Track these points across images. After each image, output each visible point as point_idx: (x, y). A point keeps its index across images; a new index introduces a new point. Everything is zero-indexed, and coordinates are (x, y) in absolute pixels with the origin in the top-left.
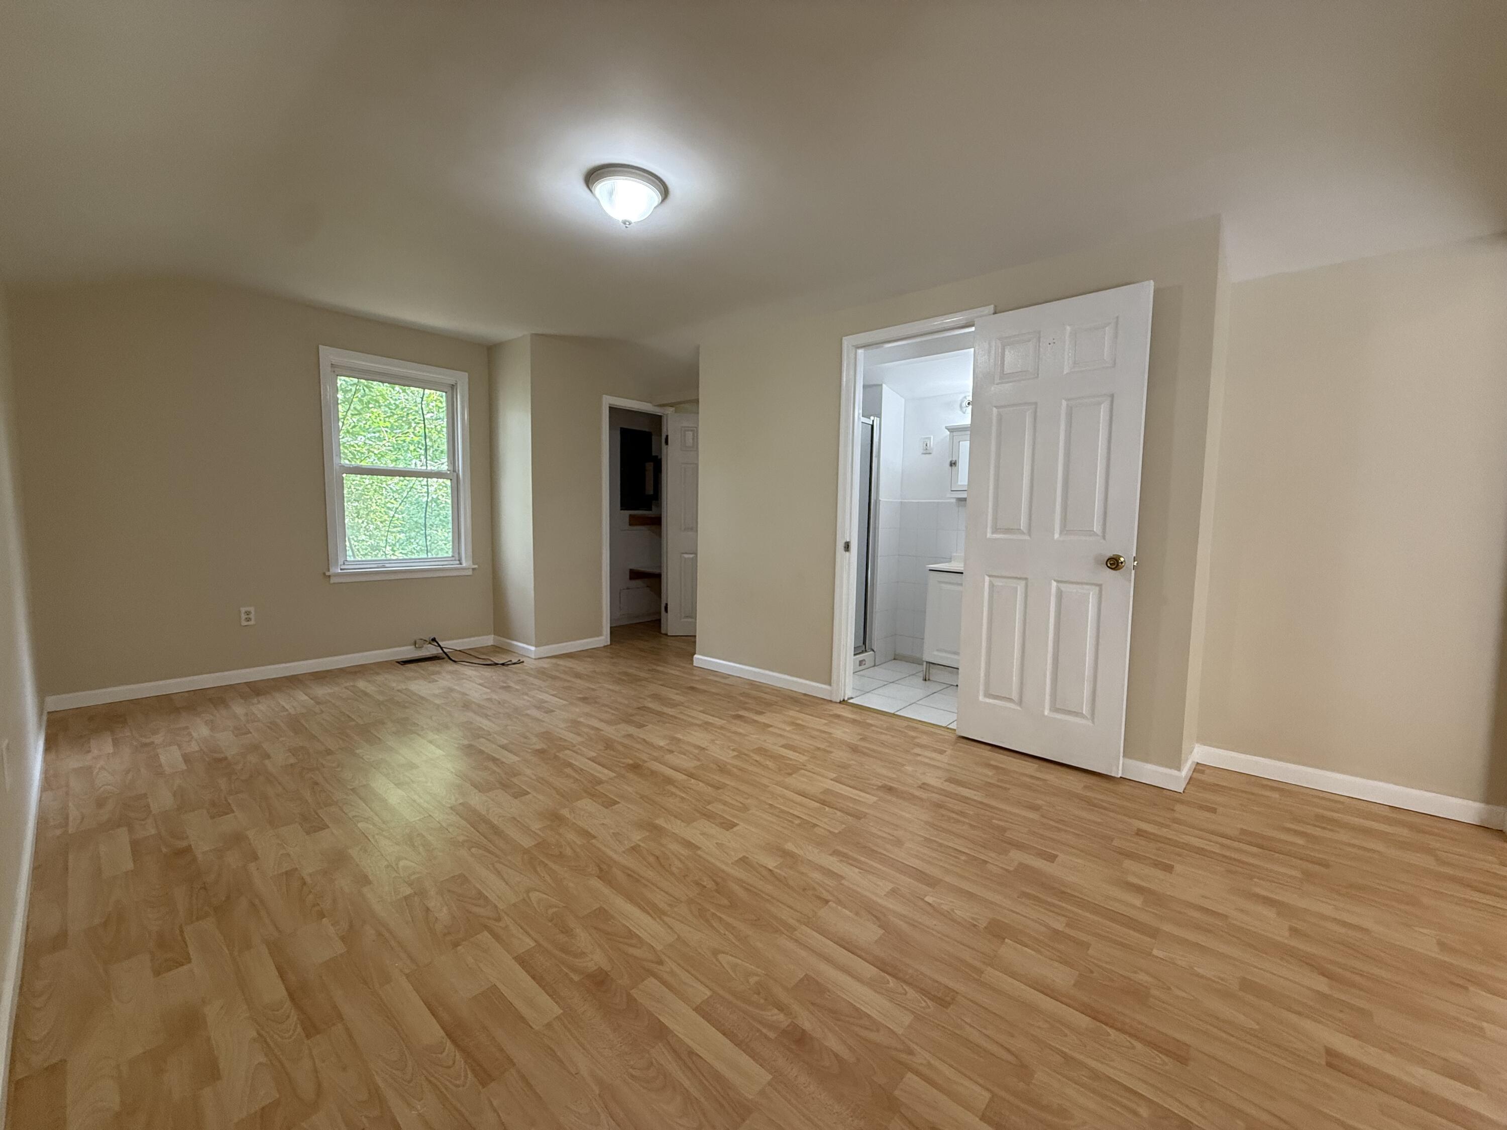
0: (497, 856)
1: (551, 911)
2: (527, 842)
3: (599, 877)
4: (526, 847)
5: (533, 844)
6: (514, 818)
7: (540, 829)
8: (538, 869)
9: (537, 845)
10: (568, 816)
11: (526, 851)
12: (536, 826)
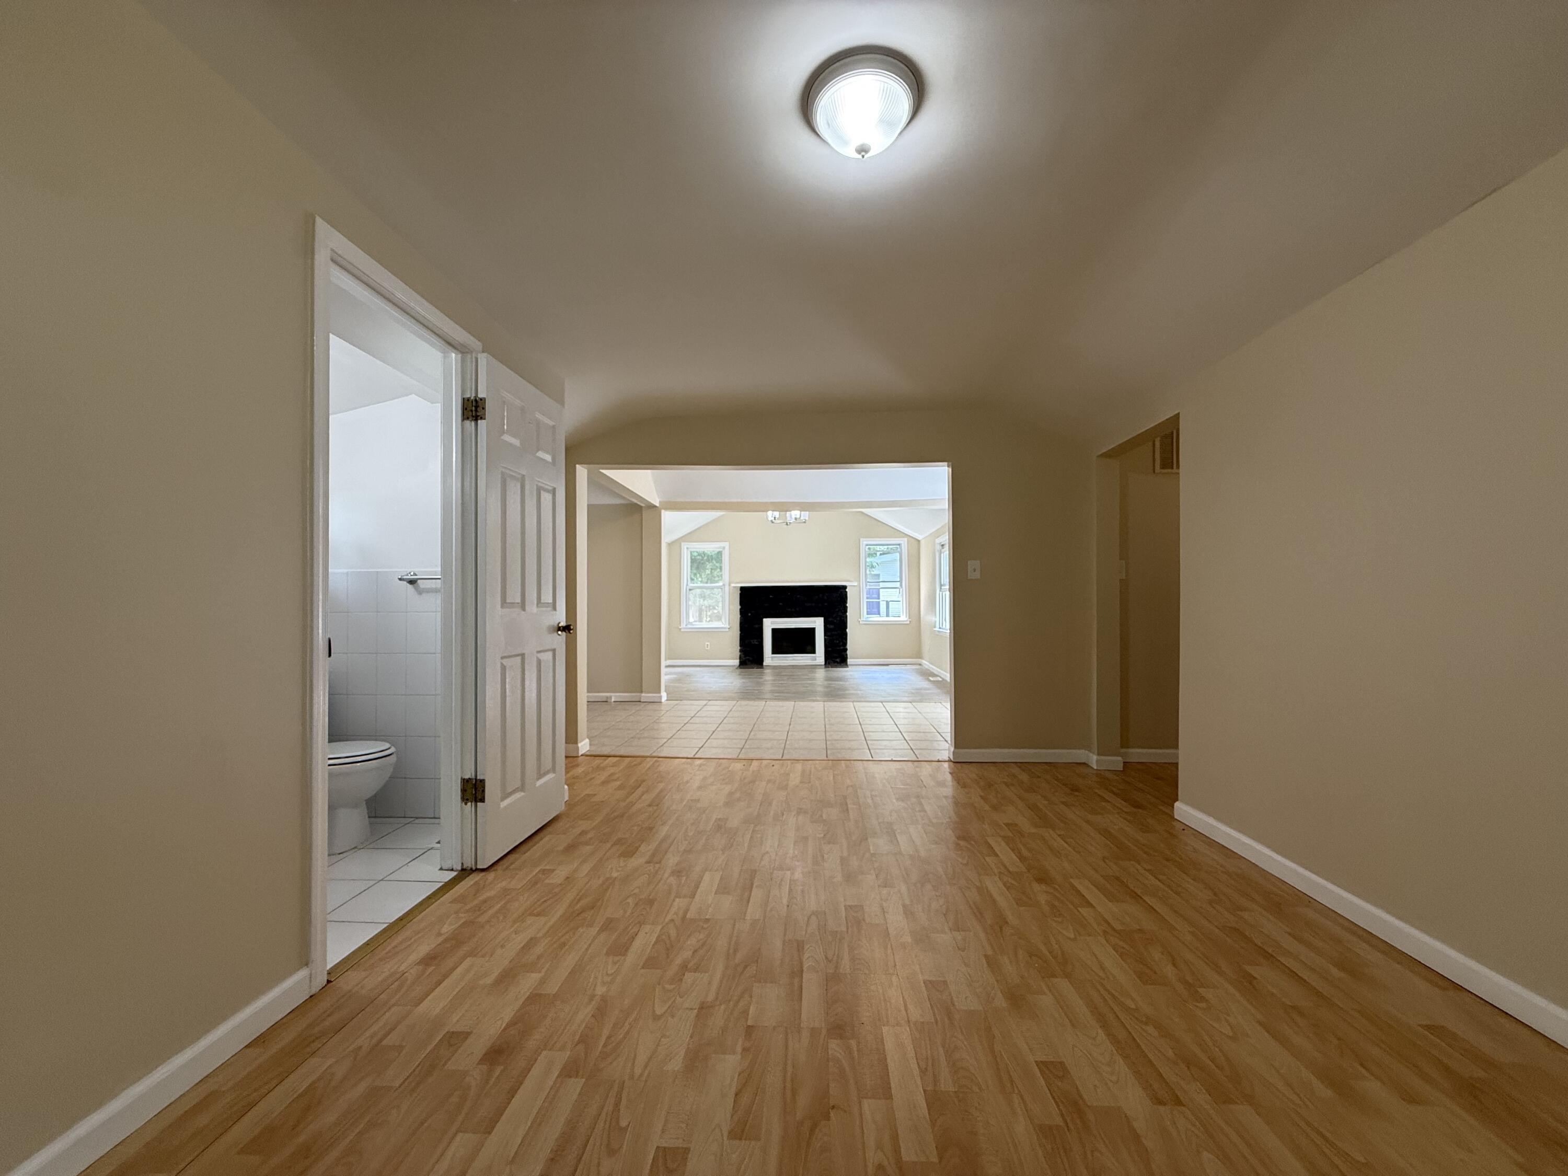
0: (1102, 985)
1: (1060, 920)
2: (1063, 985)
3: (1007, 923)
4: (1066, 980)
5: (1056, 980)
6: (1073, 1026)
7: (1045, 994)
8: (1059, 952)
9: (1054, 976)
10: (1000, 994)
11: (1067, 976)
12: (1046, 1000)
